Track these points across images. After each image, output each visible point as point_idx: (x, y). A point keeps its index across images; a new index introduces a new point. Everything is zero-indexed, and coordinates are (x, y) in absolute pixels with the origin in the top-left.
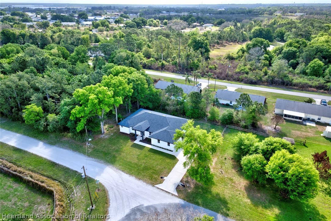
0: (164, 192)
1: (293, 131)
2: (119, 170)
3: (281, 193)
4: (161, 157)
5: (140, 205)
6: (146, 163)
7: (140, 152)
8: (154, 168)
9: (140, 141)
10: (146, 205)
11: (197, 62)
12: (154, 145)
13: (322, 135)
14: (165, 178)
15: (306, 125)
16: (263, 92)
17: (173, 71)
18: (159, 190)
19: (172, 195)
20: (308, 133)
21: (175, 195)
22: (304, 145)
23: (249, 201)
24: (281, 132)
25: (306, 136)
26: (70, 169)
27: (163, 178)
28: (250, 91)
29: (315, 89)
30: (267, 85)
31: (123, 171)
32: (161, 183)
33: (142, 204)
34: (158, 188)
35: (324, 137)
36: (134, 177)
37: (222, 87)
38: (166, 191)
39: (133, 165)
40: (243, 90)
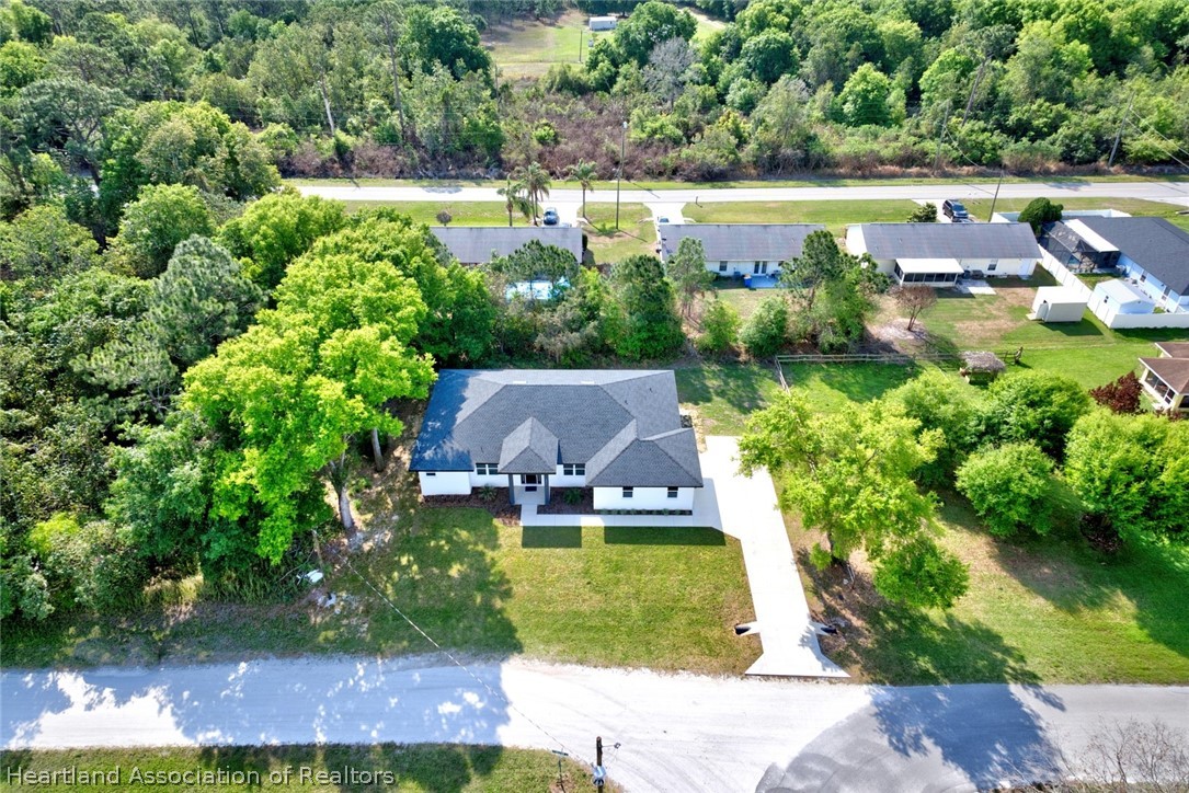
0: (796, 681)
1: (957, 325)
2: (564, 662)
3: (1090, 540)
4: (672, 550)
5: (767, 772)
6: (638, 593)
7: (579, 558)
8: (683, 604)
9: (542, 510)
10: (783, 764)
11: (487, 123)
12: (609, 512)
13: (1032, 317)
14: (754, 628)
15: (971, 296)
16: (771, 205)
17: (401, 172)
18: (773, 683)
19: (831, 683)
20: (996, 322)
21: (840, 680)
22: (1018, 363)
23: (1041, 601)
24: (931, 336)
25: (999, 331)
26: (349, 747)
27: (746, 630)
28: (730, 210)
29: (896, 169)
30: (760, 178)
31: (581, 662)
32: (757, 652)
33: (770, 764)
34: (766, 677)
35: (1040, 321)
36: (648, 670)
37: (629, 208)
38: (799, 677)
39: (595, 622)
40: (706, 208)
